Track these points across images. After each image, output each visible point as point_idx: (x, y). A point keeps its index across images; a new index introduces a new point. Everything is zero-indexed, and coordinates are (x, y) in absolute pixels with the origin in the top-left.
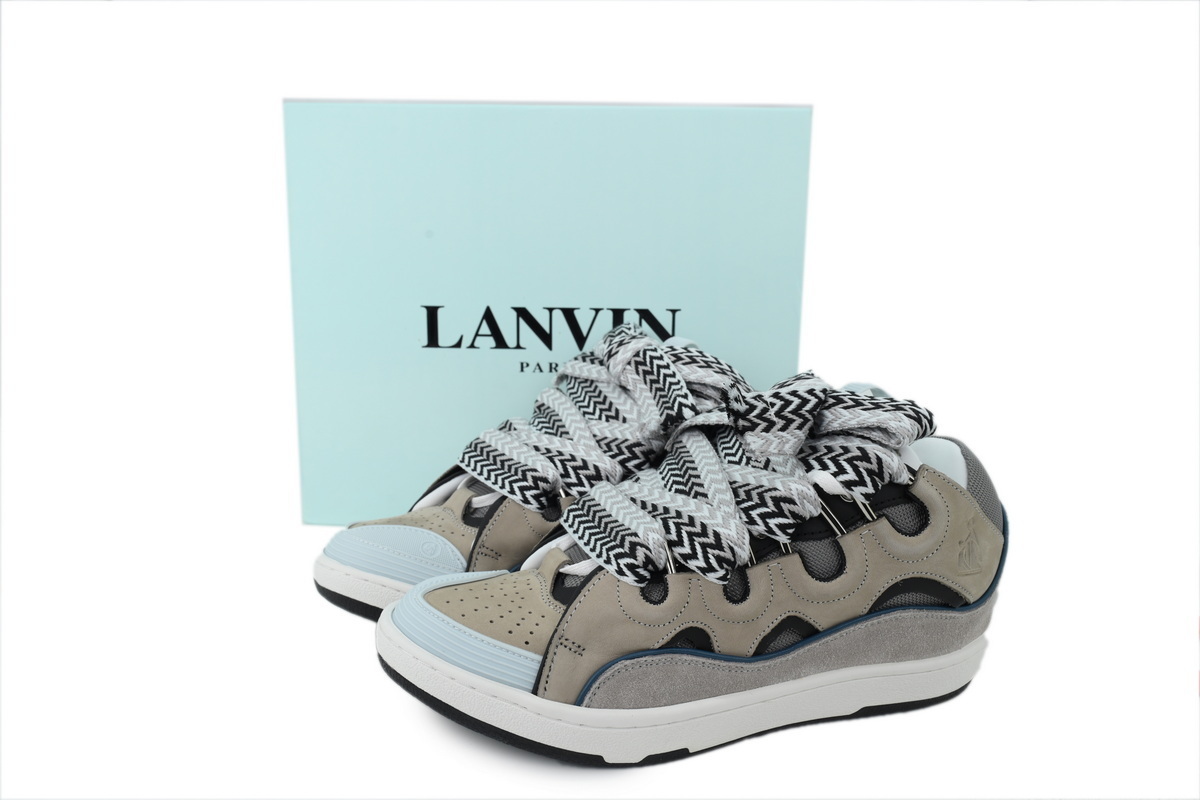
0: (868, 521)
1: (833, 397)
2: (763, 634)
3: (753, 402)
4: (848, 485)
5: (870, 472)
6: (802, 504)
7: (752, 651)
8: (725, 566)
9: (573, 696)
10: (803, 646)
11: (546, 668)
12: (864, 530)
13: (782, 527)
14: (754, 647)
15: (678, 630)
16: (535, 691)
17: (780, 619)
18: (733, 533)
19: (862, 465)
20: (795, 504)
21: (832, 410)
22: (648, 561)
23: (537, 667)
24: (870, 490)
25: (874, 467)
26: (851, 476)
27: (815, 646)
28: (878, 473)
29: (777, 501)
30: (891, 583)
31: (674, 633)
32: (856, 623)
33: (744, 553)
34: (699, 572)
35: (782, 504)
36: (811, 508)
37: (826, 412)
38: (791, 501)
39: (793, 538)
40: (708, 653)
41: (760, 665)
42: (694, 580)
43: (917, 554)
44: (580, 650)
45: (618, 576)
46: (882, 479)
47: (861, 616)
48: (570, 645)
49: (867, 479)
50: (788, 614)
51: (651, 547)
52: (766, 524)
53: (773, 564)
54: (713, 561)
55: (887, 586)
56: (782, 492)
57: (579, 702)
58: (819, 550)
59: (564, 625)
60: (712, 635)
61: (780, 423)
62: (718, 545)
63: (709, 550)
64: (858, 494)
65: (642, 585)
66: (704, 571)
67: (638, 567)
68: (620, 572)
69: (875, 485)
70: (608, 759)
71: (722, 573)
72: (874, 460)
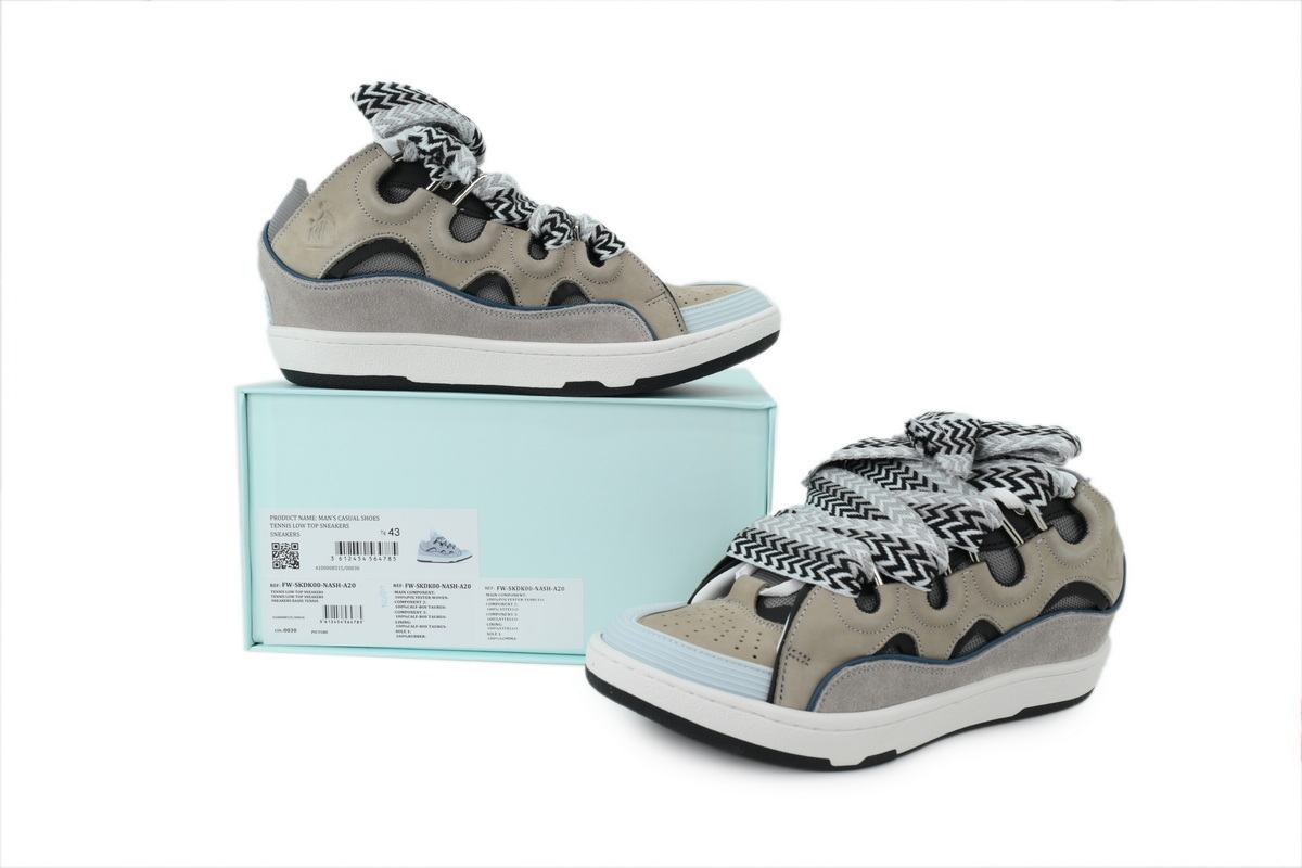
0: (1041, 531)
1: (986, 427)
2: (959, 637)
3: (932, 428)
4: (1026, 498)
5: (1043, 487)
6: (989, 517)
7: (949, 654)
8: (932, 574)
9: (805, 702)
10: (988, 648)
11: (780, 678)
12: (1039, 539)
13: (972, 538)
14: (951, 650)
15: (891, 636)
16: (771, 699)
17: (974, 622)
18: (934, 545)
19: (1036, 480)
20: (983, 517)
21: (990, 437)
22: (861, 574)
23: (769, 678)
24: (1043, 502)
25: (1046, 482)
26: (1028, 490)
27: (998, 648)
28: (1049, 488)
29: (967, 515)
30: (1060, 586)
31: (888, 638)
32: (1030, 625)
33: (945, 563)
34: (906, 582)
35: (972, 517)
36: (996, 520)
37: (984, 440)
38: (980, 515)
39: (982, 548)
40: (912, 657)
41: (956, 666)
42: (901, 589)
43: (1079, 562)
44: (806, 659)
45: (833, 590)
46: (1052, 493)
47: (1033, 619)
48: (798, 656)
49: (1042, 493)
50: (979, 618)
51: (860, 561)
52: (958, 537)
53: (966, 572)
54: (921, 570)
55: (1057, 589)
56: (970, 507)
57: (810, 707)
58: (1002, 558)
59: (791, 638)
60: (917, 640)
61: (956, 447)
62: (923, 556)
63: (916, 560)
64: (1034, 507)
65: (856, 596)
66: (911, 580)
67: (853, 579)
68: (835, 586)
69: (1047, 498)
70: (834, 763)
71: (928, 581)
72: (1046, 476)
